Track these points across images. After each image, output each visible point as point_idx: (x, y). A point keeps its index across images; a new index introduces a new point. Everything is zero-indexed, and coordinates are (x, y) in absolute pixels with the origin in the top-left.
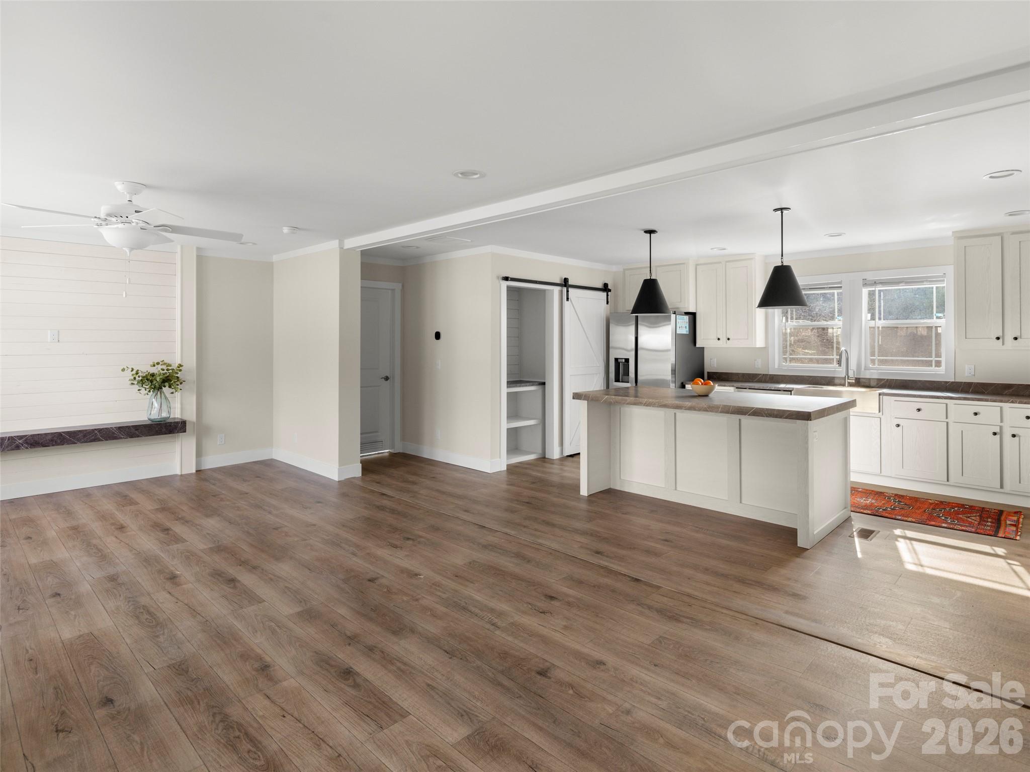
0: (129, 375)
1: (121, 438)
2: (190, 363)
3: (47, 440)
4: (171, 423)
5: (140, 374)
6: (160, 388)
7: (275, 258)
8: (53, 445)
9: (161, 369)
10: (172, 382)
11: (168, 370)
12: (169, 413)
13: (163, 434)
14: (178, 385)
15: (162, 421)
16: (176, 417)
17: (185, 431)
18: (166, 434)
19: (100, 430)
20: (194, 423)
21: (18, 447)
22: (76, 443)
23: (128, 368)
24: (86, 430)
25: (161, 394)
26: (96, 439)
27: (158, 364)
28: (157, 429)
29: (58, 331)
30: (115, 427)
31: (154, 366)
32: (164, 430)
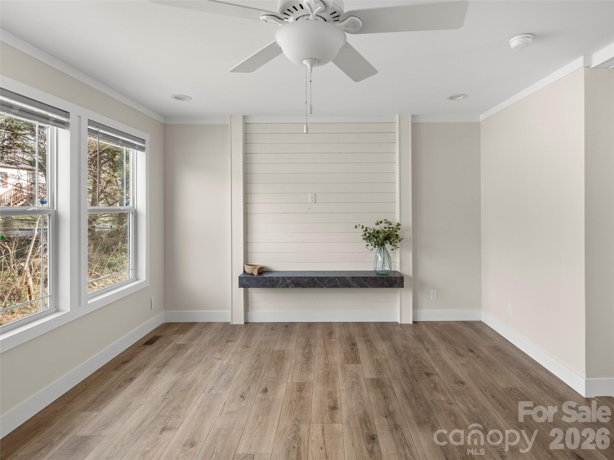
0: (361, 232)
1: (354, 287)
2: (407, 222)
3: (305, 283)
4: (391, 277)
5: (369, 231)
6: (383, 245)
7: (482, 117)
8: (309, 287)
9: (384, 227)
10: (392, 240)
11: (389, 228)
12: (390, 267)
13: (385, 287)
14: (397, 242)
15: (384, 275)
16: (397, 270)
17: (403, 287)
18: (387, 287)
19: (339, 278)
20: (411, 278)
21: (287, 286)
22: (323, 287)
23: (359, 225)
24: (330, 277)
25: (384, 249)
26: (337, 286)
27: (381, 222)
28: (380, 282)
29: (315, 194)
30: (350, 277)
31: (378, 224)
32: (386, 283)
